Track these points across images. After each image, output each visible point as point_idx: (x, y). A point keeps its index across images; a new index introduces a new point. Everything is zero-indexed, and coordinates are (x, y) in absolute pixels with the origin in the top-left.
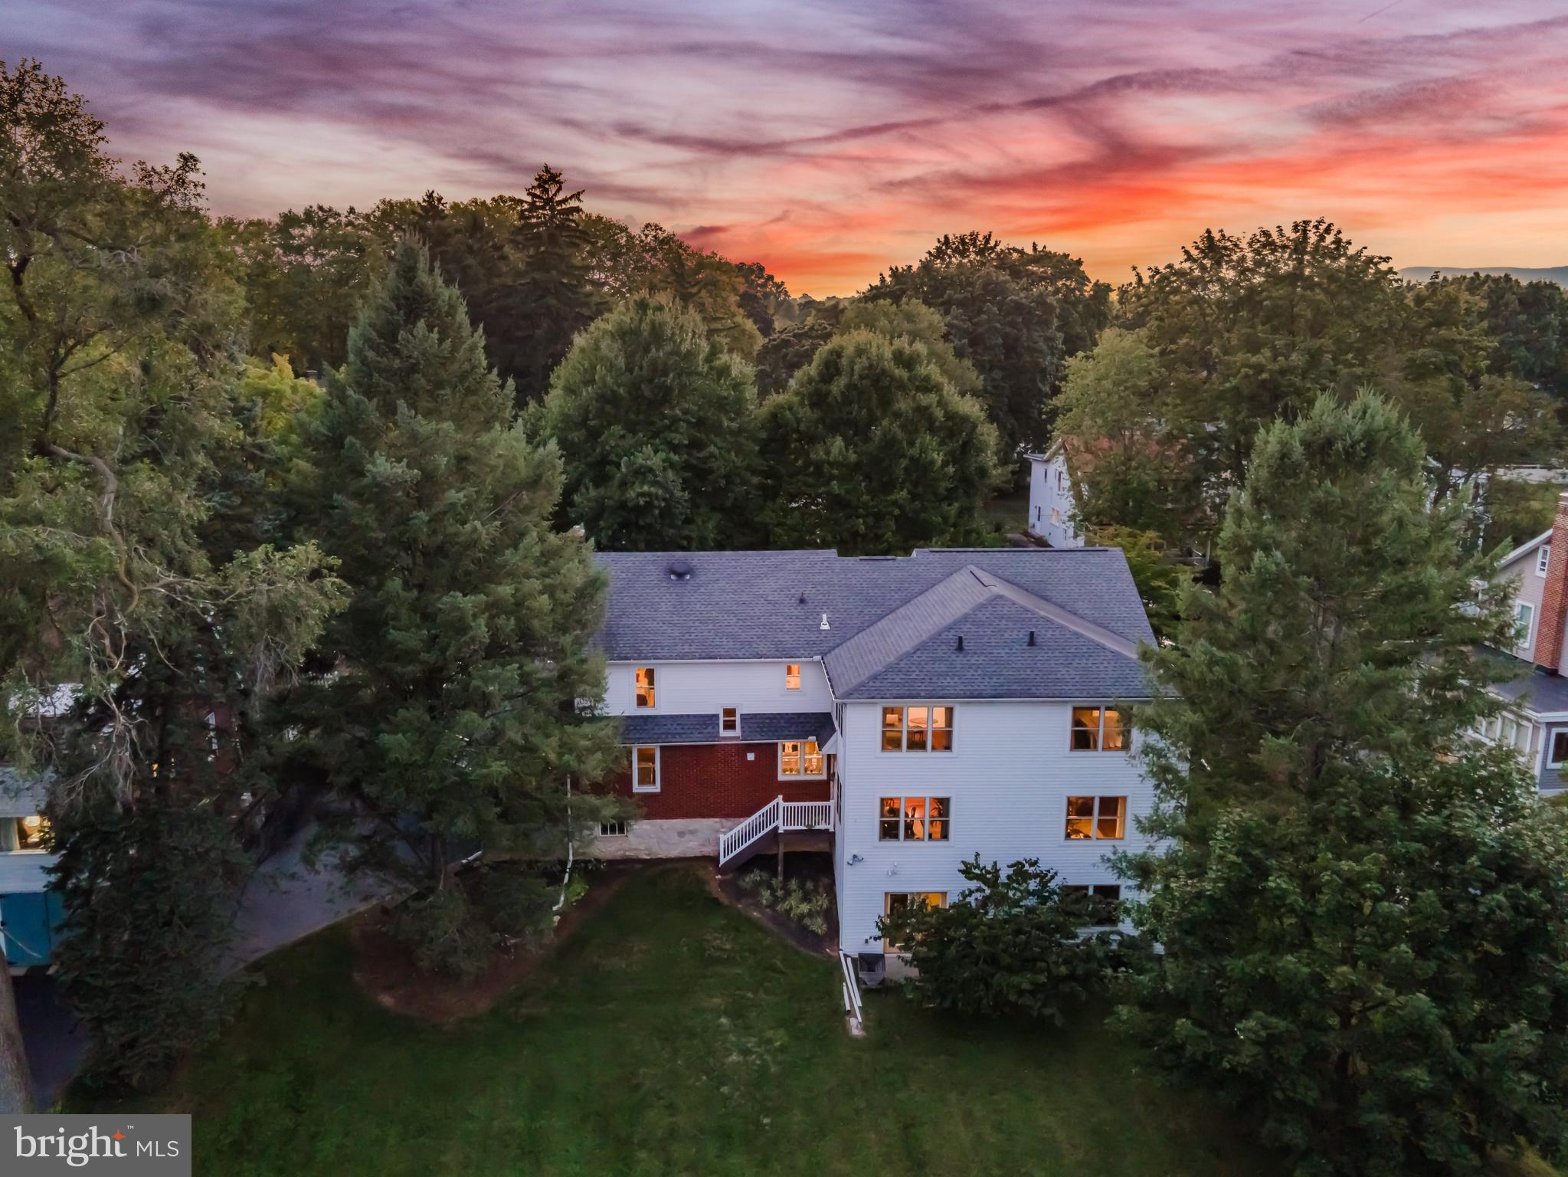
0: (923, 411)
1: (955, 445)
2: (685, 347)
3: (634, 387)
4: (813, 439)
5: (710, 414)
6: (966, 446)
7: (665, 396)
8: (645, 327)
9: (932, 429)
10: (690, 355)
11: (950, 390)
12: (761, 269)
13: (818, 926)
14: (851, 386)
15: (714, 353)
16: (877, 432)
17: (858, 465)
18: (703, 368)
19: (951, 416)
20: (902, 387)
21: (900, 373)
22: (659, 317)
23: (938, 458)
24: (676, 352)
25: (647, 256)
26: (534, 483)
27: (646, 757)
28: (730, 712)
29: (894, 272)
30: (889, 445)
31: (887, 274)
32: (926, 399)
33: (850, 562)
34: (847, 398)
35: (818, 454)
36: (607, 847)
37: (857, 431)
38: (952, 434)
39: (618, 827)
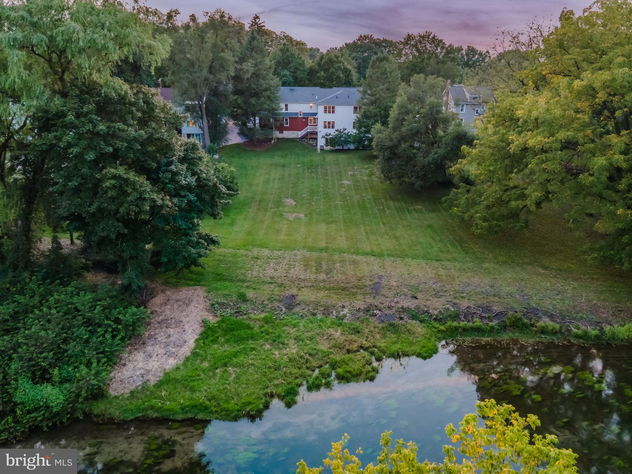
0: (339, 67)
1: (347, 74)
2: (293, 53)
3: (283, 60)
4: (318, 72)
5: (298, 66)
6: (348, 75)
7: (289, 63)
8: (285, 48)
9: (341, 70)
10: (294, 55)
11: (346, 63)
12: (319, 50)
13: (314, 144)
14: (325, 61)
15: (299, 54)
16: (330, 71)
17: (327, 77)
18: (296, 57)
19: (345, 68)
20: (335, 62)
21: (336, 59)
22: (288, 47)
23: (342, 75)
24: (291, 54)
25: (281, 41)
26: (270, 68)
27: (286, 120)
28: (300, 112)
29: (346, 44)
30: (333, 73)
31: (344, 44)
32: (339, 65)
33: (322, 89)
34: (324, 64)
35: (318, 75)
36: (280, 136)
37: (326, 70)
38: (346, 72)
39: (281, 132)
